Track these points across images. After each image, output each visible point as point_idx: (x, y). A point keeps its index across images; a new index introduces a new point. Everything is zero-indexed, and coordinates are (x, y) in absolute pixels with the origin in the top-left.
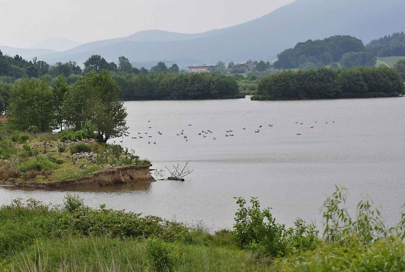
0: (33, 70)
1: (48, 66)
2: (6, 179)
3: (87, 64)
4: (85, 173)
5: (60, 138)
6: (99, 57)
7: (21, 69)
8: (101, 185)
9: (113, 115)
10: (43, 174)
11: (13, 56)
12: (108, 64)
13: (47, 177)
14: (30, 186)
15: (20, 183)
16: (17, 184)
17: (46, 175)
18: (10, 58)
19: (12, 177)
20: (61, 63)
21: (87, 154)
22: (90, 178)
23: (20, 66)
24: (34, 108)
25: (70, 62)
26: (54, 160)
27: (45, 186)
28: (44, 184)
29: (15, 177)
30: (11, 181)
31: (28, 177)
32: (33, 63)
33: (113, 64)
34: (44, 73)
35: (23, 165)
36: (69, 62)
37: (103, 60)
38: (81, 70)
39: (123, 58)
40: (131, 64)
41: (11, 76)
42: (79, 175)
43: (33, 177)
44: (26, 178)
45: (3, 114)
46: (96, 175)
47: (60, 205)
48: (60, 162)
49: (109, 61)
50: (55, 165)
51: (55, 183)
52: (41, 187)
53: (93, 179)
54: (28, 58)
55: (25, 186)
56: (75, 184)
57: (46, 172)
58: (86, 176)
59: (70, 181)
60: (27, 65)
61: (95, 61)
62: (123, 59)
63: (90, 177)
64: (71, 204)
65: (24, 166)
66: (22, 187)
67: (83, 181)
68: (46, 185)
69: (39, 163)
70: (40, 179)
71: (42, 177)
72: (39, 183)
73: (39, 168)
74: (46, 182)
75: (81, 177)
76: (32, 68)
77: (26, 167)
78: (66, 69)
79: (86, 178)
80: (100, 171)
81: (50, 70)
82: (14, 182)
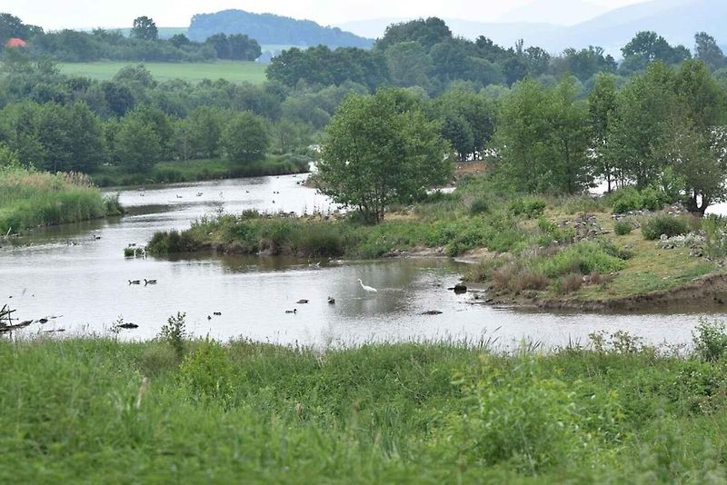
0: (518, 67)
1: (546, 56)
2: (518, 294)
3: (627, 51)
4: (684, 278)
5: (610, 205)
6: (654, 35)
7: (492, 65)
8: (720, 302)
9: (718, 155)
10: (596, 281)
11: (473, 38)
12: (671, 49)
13: (605, 288)
14: (571, 308)
15: (548, 300)
16: (541, 302)
17: (603, 284)
18: (467, 43)
19: (530, 287)
20: (573, 50)
21: (681, 238)
22: (696, 288)
23: (490, 59)
24: (550, 145)
25: (591, 47)
26: (613, 251)
27: (602, 306)
28: (599, 302)
29: (536, 289)
30: (529, 297)
31: (566, 287)
32: (516, 51)
33: (681, 48)
34: (539, 72)
35: (549, 264)
36: (588, 49)
37: (662, 41)
38: (615, 65)
39: (704, 36)
40: (721, 48)
41: (473, 80)
42: (673, 282)
43: (575, 287)
44: (562, 291)
45: (470, 159)
46: (709, 281)
47: (682, 346)
48: (626, 256)
49: (673, 44)
50: (615, 261)
51: (624, 299)
52: (595, 307)
53: (702, 290)
54: (504, 41)
55: (560, 307)
56: (666, 302)
57: (601, 276)
58: (688, 284)
59: (656, 295)
60: (505, 57)
61: (646, 44)
62: (703, 39)
63: (696, 284)
64: (708, 343)
65: (552, 265)
66: (551, 308)
67: (681, 295)
68: (605, 304)
69: (583, 258)
70: (591, 293)
71: (593, 286)
72: (588, 300)
73: (584, 268)
74: (604, 297)
75: (678, 286)
76: (516, 63)
77: (558, 266)
78: (584, 63)
79: (689, 289)
80: (718, 274)
81: (552, 66)
82: (535, 300)
